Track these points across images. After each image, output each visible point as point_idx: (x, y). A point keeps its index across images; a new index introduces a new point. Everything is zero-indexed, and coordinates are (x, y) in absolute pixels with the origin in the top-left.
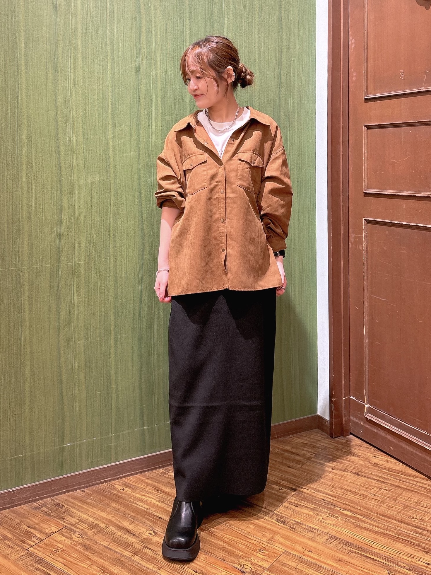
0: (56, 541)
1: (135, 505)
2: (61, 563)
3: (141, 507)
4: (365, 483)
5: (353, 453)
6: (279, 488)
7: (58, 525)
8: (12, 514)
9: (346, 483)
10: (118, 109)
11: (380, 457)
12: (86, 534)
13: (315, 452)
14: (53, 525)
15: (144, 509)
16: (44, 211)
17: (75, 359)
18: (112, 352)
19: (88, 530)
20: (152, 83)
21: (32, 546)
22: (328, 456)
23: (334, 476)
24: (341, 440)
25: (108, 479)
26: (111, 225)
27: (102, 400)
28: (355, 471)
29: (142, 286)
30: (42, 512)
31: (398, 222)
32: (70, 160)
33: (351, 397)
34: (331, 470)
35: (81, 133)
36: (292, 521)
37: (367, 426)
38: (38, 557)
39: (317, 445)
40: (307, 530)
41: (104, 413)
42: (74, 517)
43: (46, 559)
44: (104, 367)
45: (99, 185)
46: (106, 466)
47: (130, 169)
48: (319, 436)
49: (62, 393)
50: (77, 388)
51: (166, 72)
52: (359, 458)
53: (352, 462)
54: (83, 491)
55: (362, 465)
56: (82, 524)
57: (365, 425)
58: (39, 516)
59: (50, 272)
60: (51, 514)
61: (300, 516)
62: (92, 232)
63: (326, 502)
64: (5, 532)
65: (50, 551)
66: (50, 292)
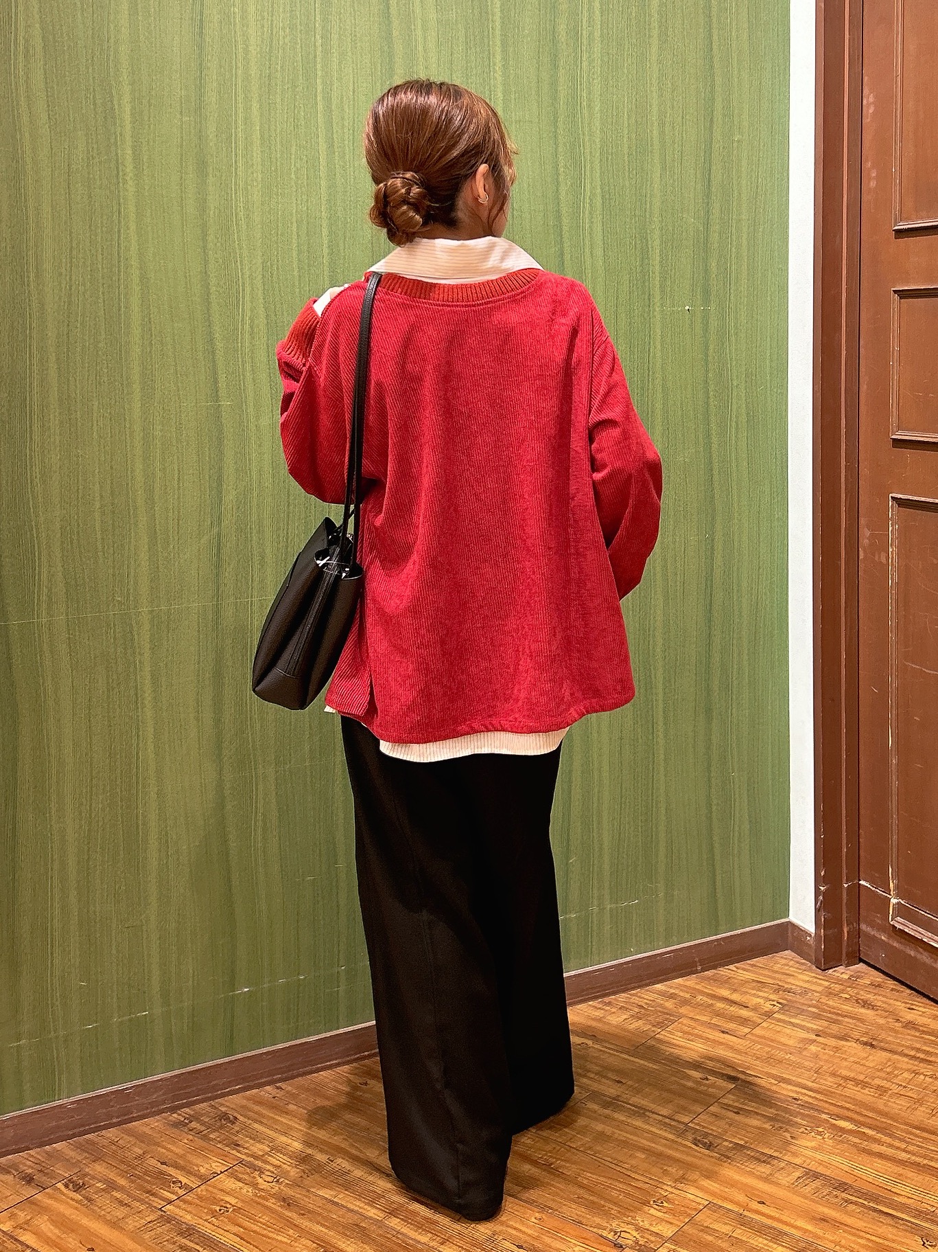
0: (222, 1190)
2: (234, 1234)
4: (886, 1063)
5: (864, 1002)
7: (227, 1159)
8: (126, 1137)
9: (845, 1063)
10: (344, 256)
11: (920, 1009)
12: (285, 1175)
13: (781, 1001)
14: (214, 1158)
16: (181, 485)
17: (256, 807)
18: (338, 790)
19: (289, 1168)
21: (170, 1202)
22: (810, 1009)
23: (819, 1049)
24: (838, 975)
25: (332, 1062)
27: (318, 894)
28: (865, 1039)
30: (191, 1132)
32: (239, 373)
33: (860, 882)
34: (813, 1037)
35: (261, 311)
36: (725, 1143)
37: (895, 944)
38: (185, 1223)
39: (786, 986)
41: (322, 922)
42: (260, 1142)
43: (203, 1228)
44: (322, 823)
46: (328, 1034)
48: (791, 967)
49: (229, 880)
50: (261, 869)
52: (876, 1013)
53: (859, 1020)
54: (278, 1088)
55: (880, 1027)
56: (278, 1154)
57: (891, 942)
58: (186, 1141)
59: (198, 619)
60: (211, 1136)
61: (744, 1132)
62: (290, 530)
63: (799, 1102)
64: (112, 1176)
65: (211, 1210)
66: (199, 663)
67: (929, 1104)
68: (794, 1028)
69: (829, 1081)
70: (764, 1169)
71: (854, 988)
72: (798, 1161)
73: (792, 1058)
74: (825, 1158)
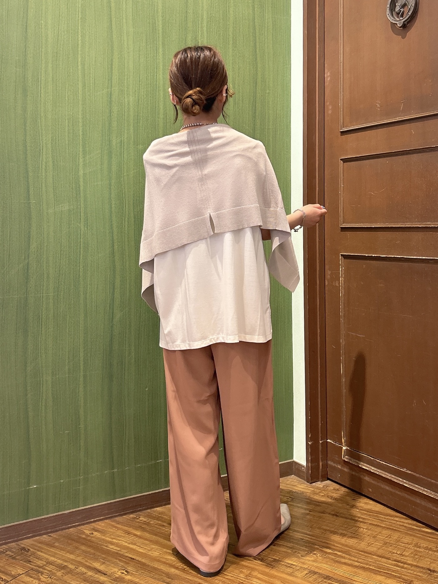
1: (105, 547)
3: (112, 550)
4: (344, 523)
5: (331, 497)
7: (25, 568)
9: (325, 523)
10: (89, 136)
11: (358, 500)
12: (54, 575)
13: (291, 497)
14: (19, 568)
15: (114, 550)
16: (11, 239)
17: (42, 396)
18: (81, 389)
19: (56, 571)
20: (124, 111)
22: (306, 500)
23: (311, 517)
24: (318, 485)
25: (76, 524)
26: (81, 256)
27: (70, 440)
28: (333, 513)
29: (112, 321)
30: (7, 556)
31: (376, 255)
32: (39, 188)
33: (328, 441)
34: (308, 512)
36: (269, 559)
37: (345, 469)
39: (294, 490)
41: (72, 454)
42: (41, 560)
44: (73, 405)
45: (69, 213)
46: (74, 510)
47: (101, 199)
48: (295, 482)
49: (29, 431)
50: (44, 427)
51: (139, 100)
52: (337, 501)
53: (329, 504)
54: (49, 536)
55: (340, 507)
56: (50, 565)
57: (343, 468)
58: (5, 560)
59: (17, 304)
60: (17, 558)
61: (278, 554)
62: (61, 263)
63: (304, 540)
66: (17, 325)
67: (367, 541)
68: (298, 508)
69: (317, 532)
70: (289, 570)
71: (326, 491)
72: (306, 566)
73: (299, 521)
74: (319, 565)
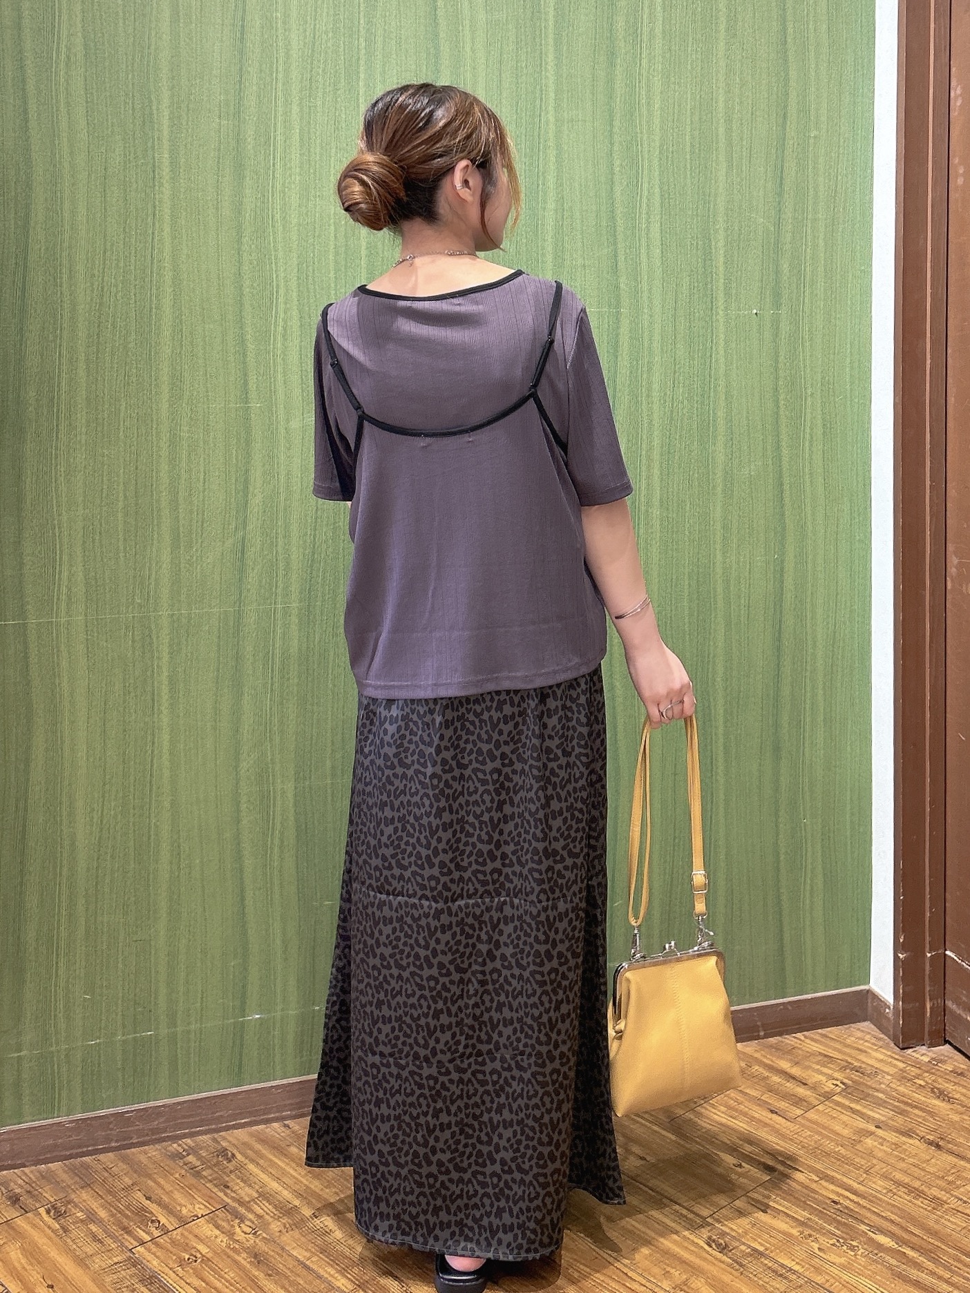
0: (197, 1236)
2: (195, 1289)
6: (735, 1161)
8: (120, 1164)
9: (902, 1165)
12: (265, 1227)
13: (846, 1081)
14: (200, 1200)
16: (206, 487)
19: (271, 1220)
21: (142, 1243)
23: (876, 1144)
24: (918, 1056)
28: (932, 1138)
30: (185, 1167)
32: (270, 375)
33: (946, 952)
35: (295, 313)
36: (743, 1247)
38: (150, 1269)
39: (856, 1063)
40: (774, 1271)
42: (250, 1186)
43: (166, 1277)
48: (866, 1041)
53: (928, 1112)
56: (264, 1202)
58: (177, 1176)
60: (204, 1173)
64: (95, 1205)
65: (180, 1258)
68: (852, 1115)
71: (932, 1073)
73: (842, 1150)
